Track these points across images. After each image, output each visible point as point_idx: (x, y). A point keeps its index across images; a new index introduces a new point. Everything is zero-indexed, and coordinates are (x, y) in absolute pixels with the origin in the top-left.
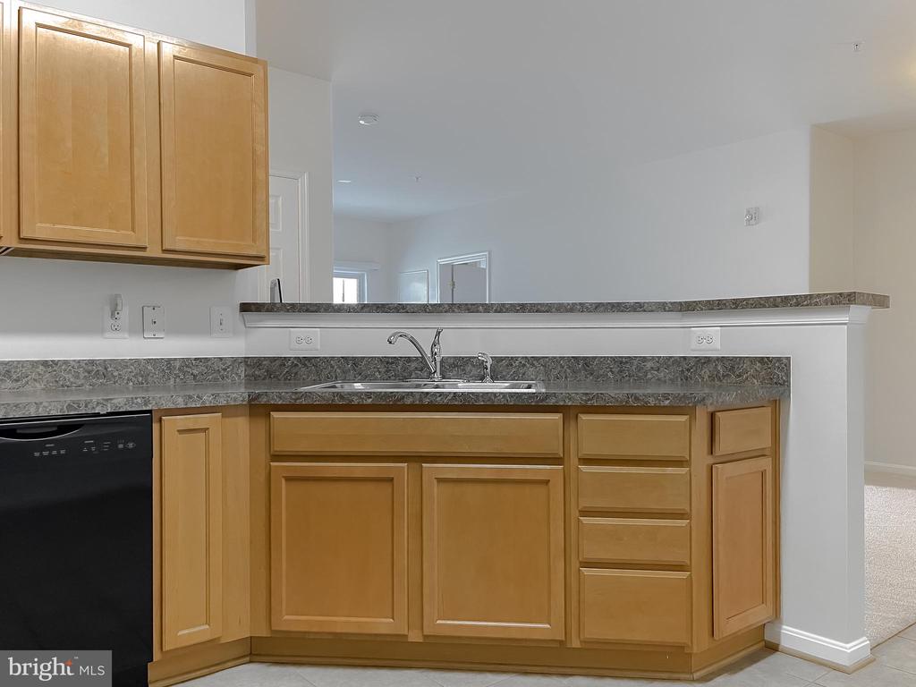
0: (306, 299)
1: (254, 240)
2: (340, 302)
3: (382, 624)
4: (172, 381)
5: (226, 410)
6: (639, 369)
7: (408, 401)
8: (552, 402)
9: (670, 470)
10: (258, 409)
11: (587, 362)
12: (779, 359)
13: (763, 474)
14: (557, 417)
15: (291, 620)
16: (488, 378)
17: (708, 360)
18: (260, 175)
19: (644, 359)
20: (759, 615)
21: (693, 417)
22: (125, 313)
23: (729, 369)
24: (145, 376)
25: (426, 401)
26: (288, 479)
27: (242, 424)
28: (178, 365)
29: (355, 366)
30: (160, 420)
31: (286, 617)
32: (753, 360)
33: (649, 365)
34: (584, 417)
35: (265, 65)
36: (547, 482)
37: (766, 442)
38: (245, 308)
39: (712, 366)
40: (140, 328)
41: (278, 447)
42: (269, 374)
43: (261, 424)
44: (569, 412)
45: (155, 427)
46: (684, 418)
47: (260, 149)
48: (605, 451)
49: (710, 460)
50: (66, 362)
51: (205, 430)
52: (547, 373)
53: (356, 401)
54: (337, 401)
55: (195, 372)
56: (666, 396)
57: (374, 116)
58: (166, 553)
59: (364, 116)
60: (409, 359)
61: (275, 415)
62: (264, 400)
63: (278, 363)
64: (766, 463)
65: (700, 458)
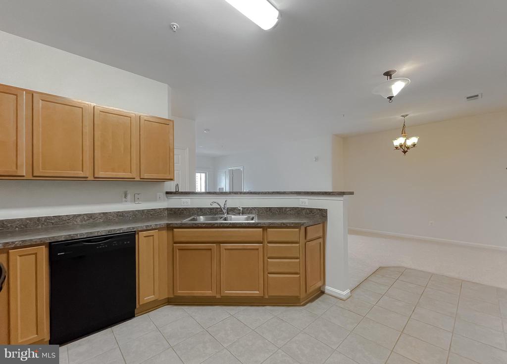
0: (187, 190)
1: (169, 174)
2: (199, 191)
3: (208, 293)
4: (144, 217)
5: (160, 229)
6: (285, 211)
7: (216, 225)
8: (259, 225)
9: (294, 245)
10: (170, 228)
11: (270, 209)
12: (324, 209)
13: (320, 243)
14: (261, 229)
15: (181, 292)
16: (241, 214)
17: (304, 209)
18: (171, 155)
19: (286, 208)
20: (319, 284)
21: (300, 229)
22: (129, 196)
23: (310, 213)
24: (135, 215)
25: (221, 225)
26: (179, 249)
27: (164, 233)
28: (146, 211)
29: (201, 211)
30: (138, 234)
31: (179, 292)
32: (317, 209)
33: (288, 209)
34: (269, 230)
35: (173, 121)
36: (258, 249)
37: (321, 234)
38: (167, 193)
39: (305, 210)
40: (134, 200)
41: (176, 240)
42: (175, 213)
43: (170, 233)
44: (265, 228)
45: (137, 236)
46: (297, 230)
47: (171, 147)
48: (275, 240)
49: (305, 241)
50: (110, 213)
51: (153, 235)
52: (259, 212)
53: (200, 225)
54: (194, 225)
55: (151, 213)
56: (292, 223)
57: (208, 130)
58: (140, 274)
59: (206, 130)
60: (217, 208)
61: (175, 230)
62: (171, 225)
63: (177, 209)
64: (321, 240)
65: (302, 241)
